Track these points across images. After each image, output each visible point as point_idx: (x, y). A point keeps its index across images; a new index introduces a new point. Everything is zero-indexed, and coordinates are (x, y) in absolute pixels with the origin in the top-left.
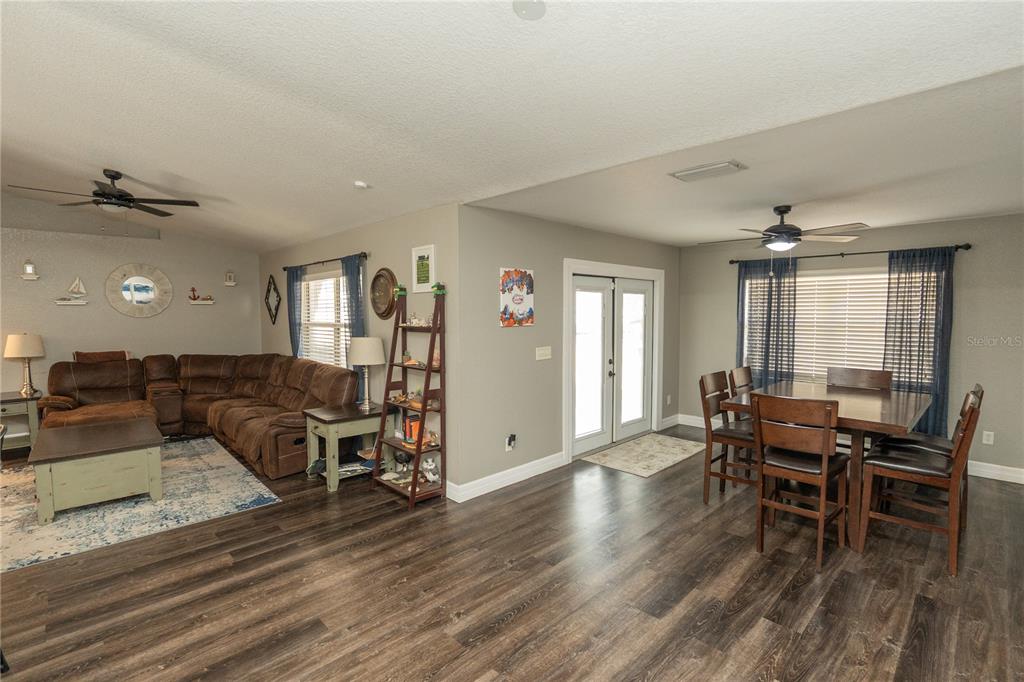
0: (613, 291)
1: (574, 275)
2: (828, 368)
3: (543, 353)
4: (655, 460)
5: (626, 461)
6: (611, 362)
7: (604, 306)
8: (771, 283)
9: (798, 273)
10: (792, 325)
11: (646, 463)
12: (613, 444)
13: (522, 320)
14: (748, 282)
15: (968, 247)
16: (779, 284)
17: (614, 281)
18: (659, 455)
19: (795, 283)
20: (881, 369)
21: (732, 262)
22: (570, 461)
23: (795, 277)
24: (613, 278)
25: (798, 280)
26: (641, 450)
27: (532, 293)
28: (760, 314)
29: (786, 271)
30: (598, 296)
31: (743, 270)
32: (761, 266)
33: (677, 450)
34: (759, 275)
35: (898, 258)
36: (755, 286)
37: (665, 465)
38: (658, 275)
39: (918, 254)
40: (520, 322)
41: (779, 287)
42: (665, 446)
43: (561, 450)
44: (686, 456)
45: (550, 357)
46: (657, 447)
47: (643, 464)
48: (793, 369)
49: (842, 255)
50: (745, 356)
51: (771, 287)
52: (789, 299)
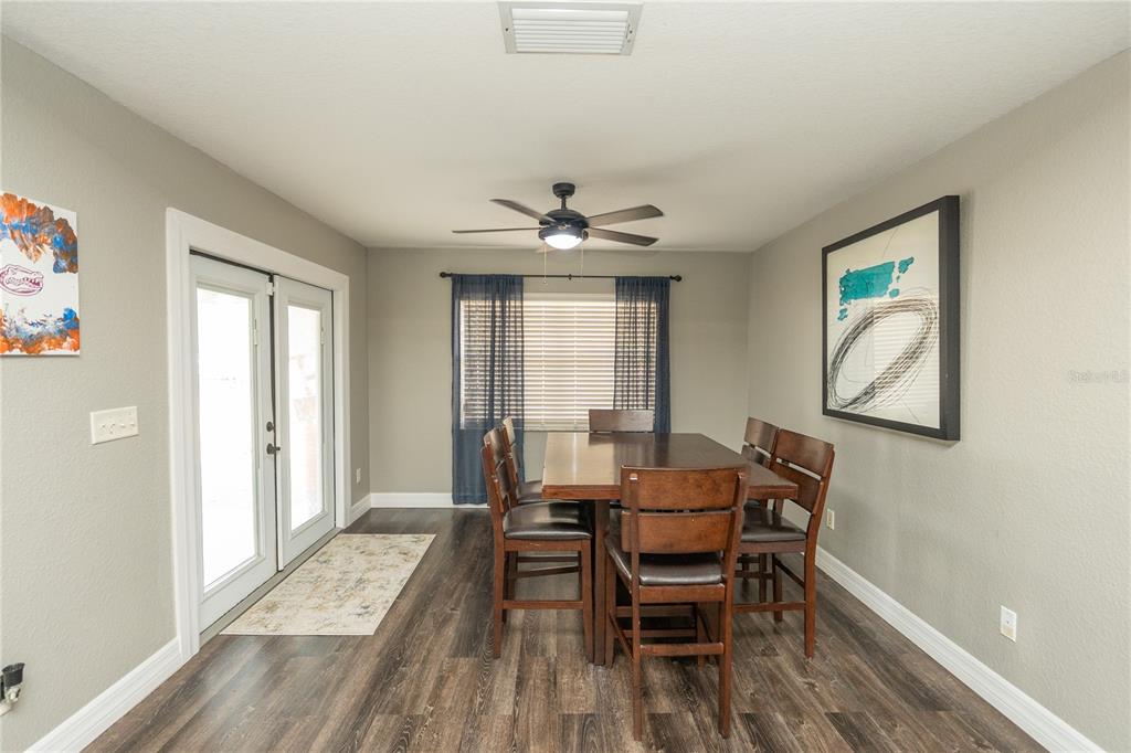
0: (272, 298)
1: (193, 252)
2: (590, 410)
3: (112, 423)
4: (369, 589)
5: (319, 607)
6: (271, 427)
7: (254, 324)
8: (494, 307)
9: (525, 295)
10: (520, 360)
11: (357, 601)
12: (281, 574)
13: (39, 339)
14: (462, 303)
15: (679, 279)
16: (503, 307)
17: (271, 280)
18: (372, 575)
19: (522, 307)
20: (612, 408)
21: (443, 275)
22: (196, 651)
23: (522, 300)
24: (271, 276)
25: (525, 303)
26: (337, 576)
27: (73, 267)
28: (481, 345)
29: (512, 291)
30: (243, 304)
31: (459, 286)
32: (481, 283)
33: (393, 557)
34: (480, 295)
35: (624, 284)
36: (475, 309)
37: (392, 594)
38: (340, 282)
39: (641, 282)
40: (32, 346)
41: (503, 312)
42: (372, 554)
43: (172, 635)
44: (413, 565)
45: (135, 431)
46: (360, 562)
47: (352, 605)
48: (523, 415)
49: (570, 277)
50: (463, 403)
51: (494, 312)
52: (515, 327)
